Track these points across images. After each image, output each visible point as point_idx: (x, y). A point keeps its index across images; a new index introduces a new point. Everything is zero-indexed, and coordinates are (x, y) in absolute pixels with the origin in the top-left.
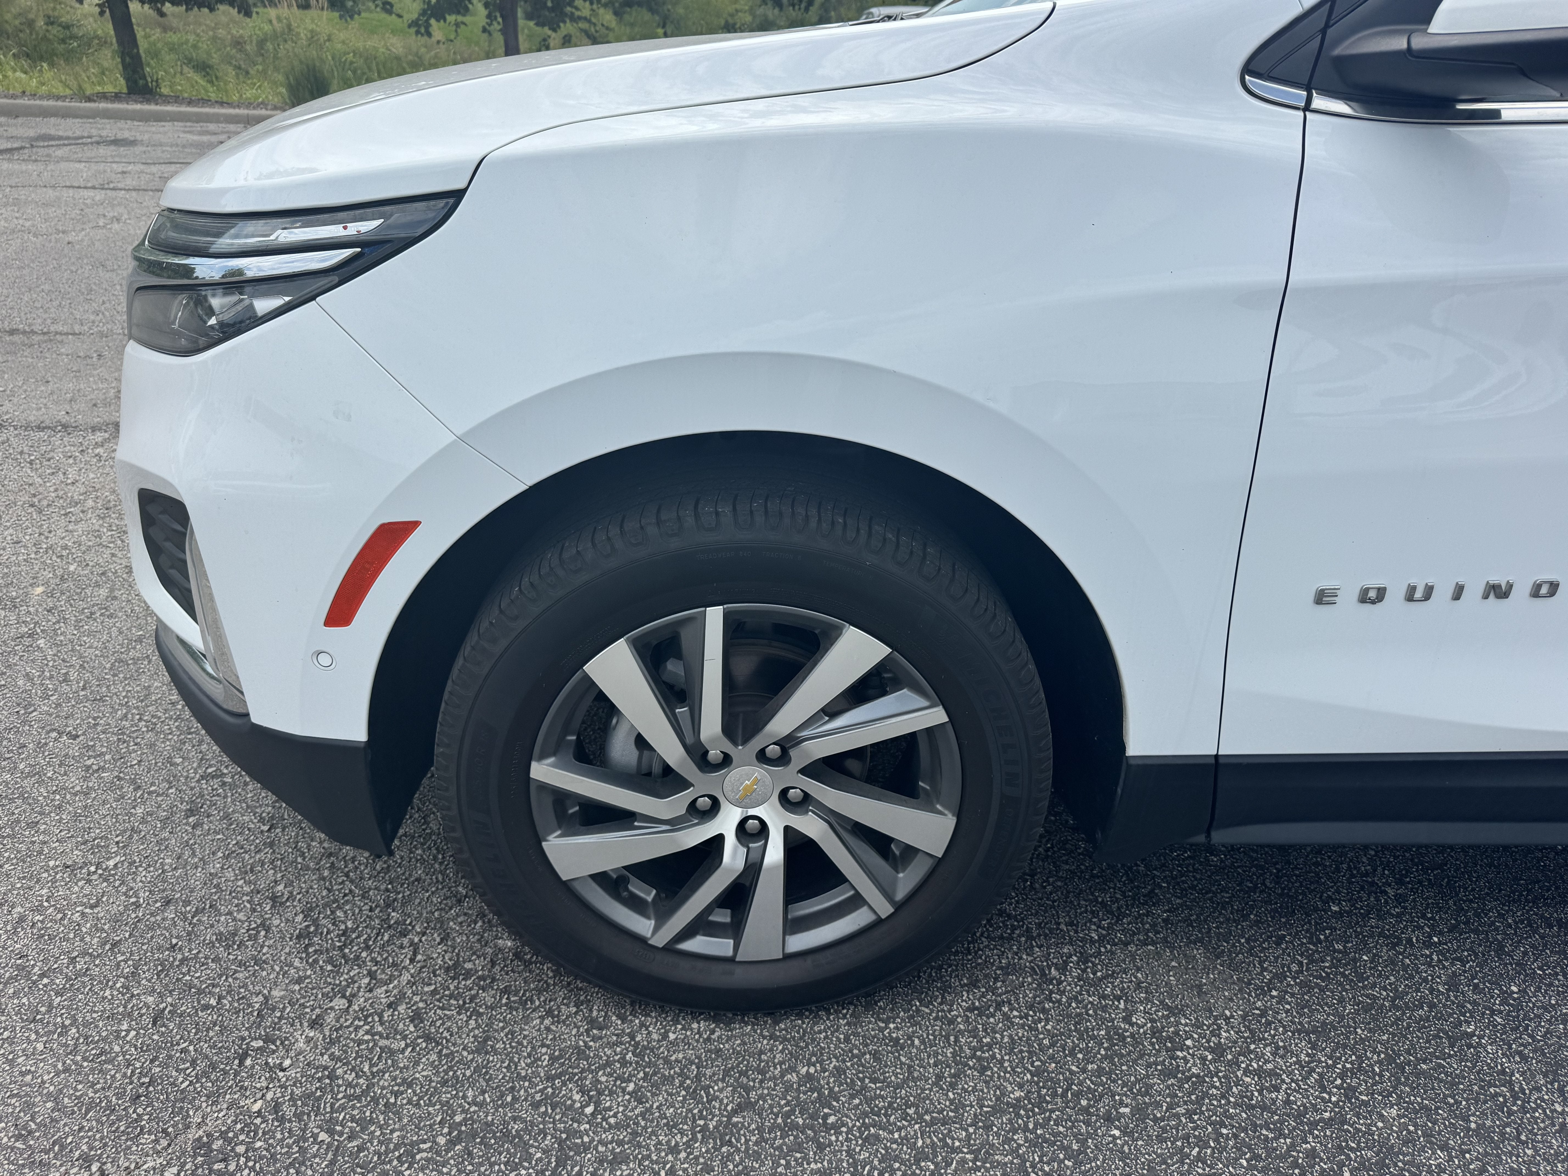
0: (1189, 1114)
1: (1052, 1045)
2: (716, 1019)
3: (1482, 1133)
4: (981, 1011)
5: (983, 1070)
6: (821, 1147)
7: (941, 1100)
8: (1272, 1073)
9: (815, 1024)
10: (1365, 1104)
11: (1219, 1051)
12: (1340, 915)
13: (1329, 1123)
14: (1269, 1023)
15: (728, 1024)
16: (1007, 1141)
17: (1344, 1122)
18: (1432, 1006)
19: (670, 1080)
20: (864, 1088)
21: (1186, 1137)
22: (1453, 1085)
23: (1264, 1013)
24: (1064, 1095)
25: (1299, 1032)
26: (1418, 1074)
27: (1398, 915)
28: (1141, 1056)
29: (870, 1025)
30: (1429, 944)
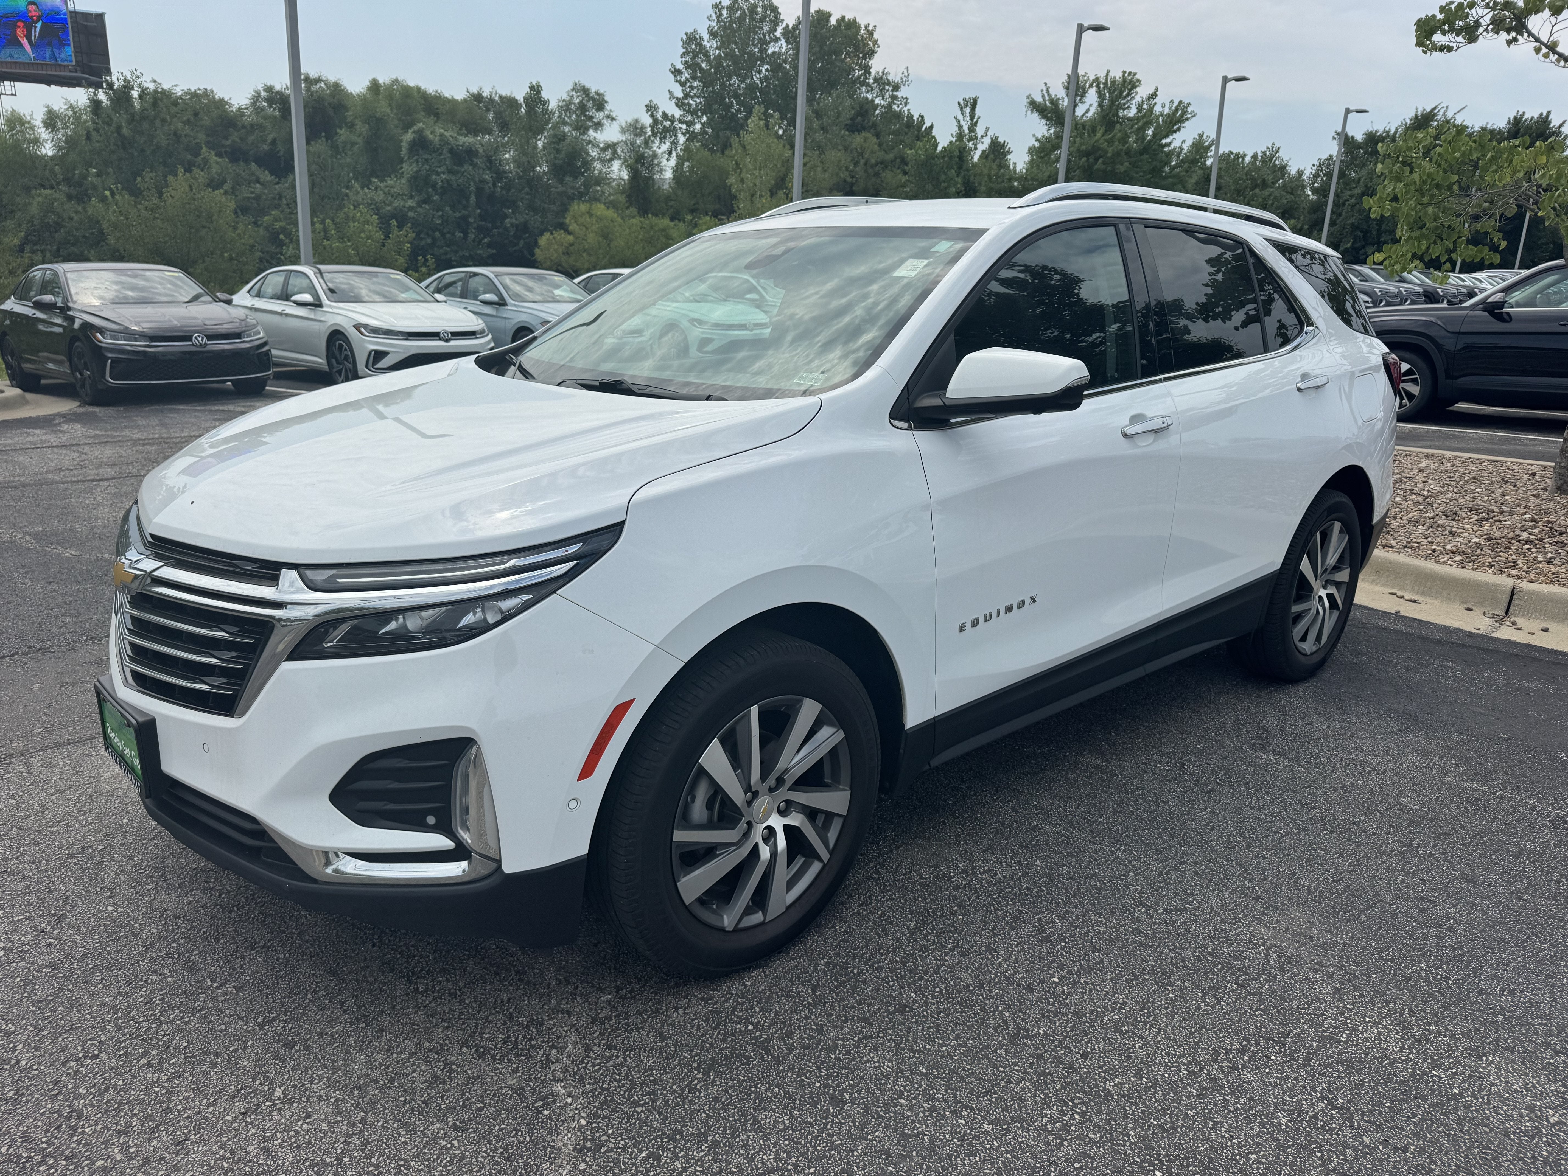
0: (978, 897)
1: (906, 901)
2: (758, 967)
3: (1070, 855)
4: (865, 903)
5: (891, 923)
6: (864, 982)
7: (889, 941)
8: (989, 870)
9: (805, 945)
10: (1028, 864)
11: (963, 871)
12: (954, 804)
13: (1023, 876)
14: (971, 854)
15: (767, 965)
16: (928, 941)
17: (1027, 874)
18: (1016, 822)
19: (770, 998)
20: (854, 954)
21: (984, 905)
22: (1047, 844)
23: (966, 852)
24: (929, 915)
25: (984, 851)
26: (1034, 846)
27: (975, 795)
28: (941, 888)
29: (828, 932)
30: (995, 801)
